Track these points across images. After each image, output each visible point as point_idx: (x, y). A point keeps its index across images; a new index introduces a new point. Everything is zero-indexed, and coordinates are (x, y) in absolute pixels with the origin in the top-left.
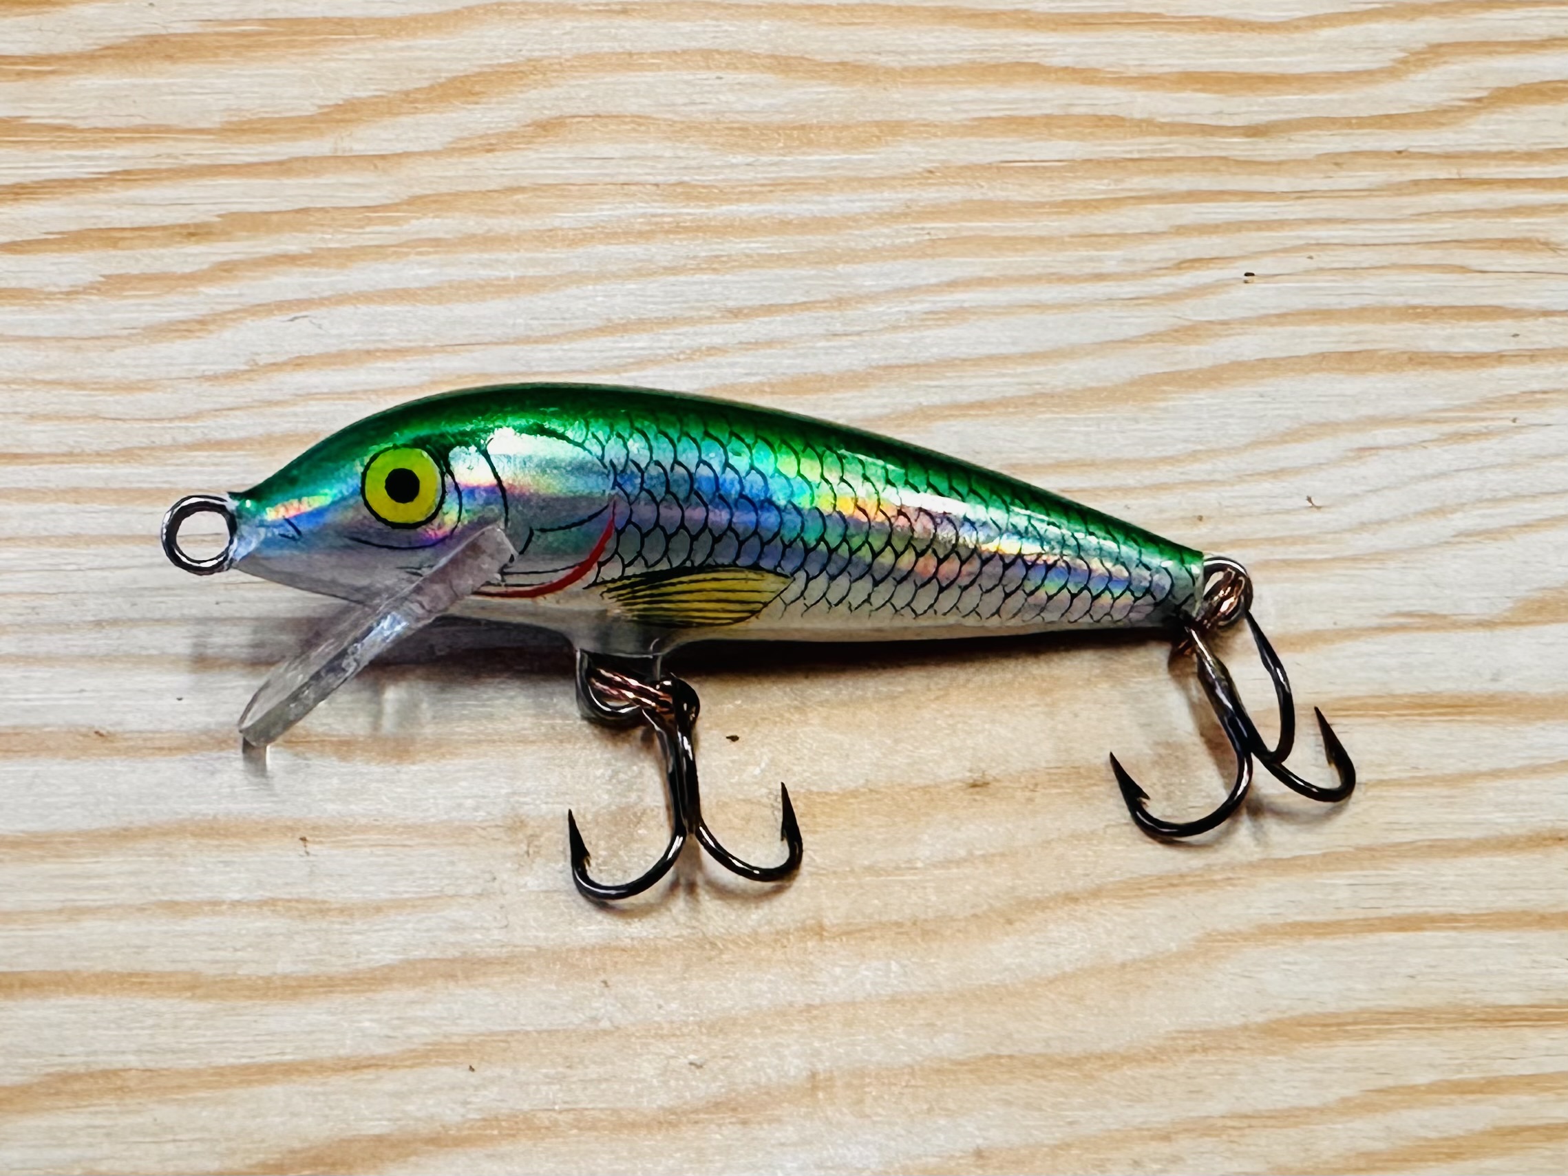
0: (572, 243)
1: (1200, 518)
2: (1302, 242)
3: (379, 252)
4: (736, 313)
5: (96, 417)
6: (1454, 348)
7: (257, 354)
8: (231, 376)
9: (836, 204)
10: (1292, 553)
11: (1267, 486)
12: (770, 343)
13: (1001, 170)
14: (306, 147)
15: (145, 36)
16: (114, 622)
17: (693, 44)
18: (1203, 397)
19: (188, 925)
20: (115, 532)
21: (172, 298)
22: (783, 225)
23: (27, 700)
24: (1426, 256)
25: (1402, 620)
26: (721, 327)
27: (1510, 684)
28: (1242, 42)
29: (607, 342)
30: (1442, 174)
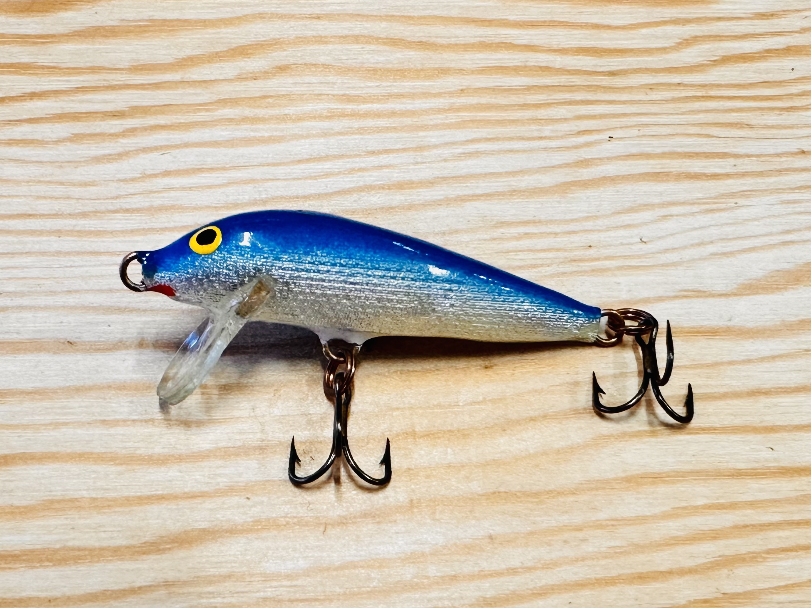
0: (294, 121)
1: (590, 246)
2: (636, 123)
3: (203, 124)
4: (373, 153)
5: (69, 197)
6: (707, 171)
7: (145, 170)
8: (133, 180)
9: (419, 104)
10: (633, 262)
11: (622, 232)
12: (387, 167)
13: (494, 90)
14: (169, 77)
15: (93, 27)
16: (77, 291)
17: (351, 33)
18: (591, 193)
19: (112, 431)
20: (78, 250)
21: (107, 144)
22: (393, 114)
23: (35, 327)
24: (692, 130)
25: (685, 293)
26: (364, 160)
27: (736, 322)
28: (605, 34)
29: (311, 165)
30: (699, 94)
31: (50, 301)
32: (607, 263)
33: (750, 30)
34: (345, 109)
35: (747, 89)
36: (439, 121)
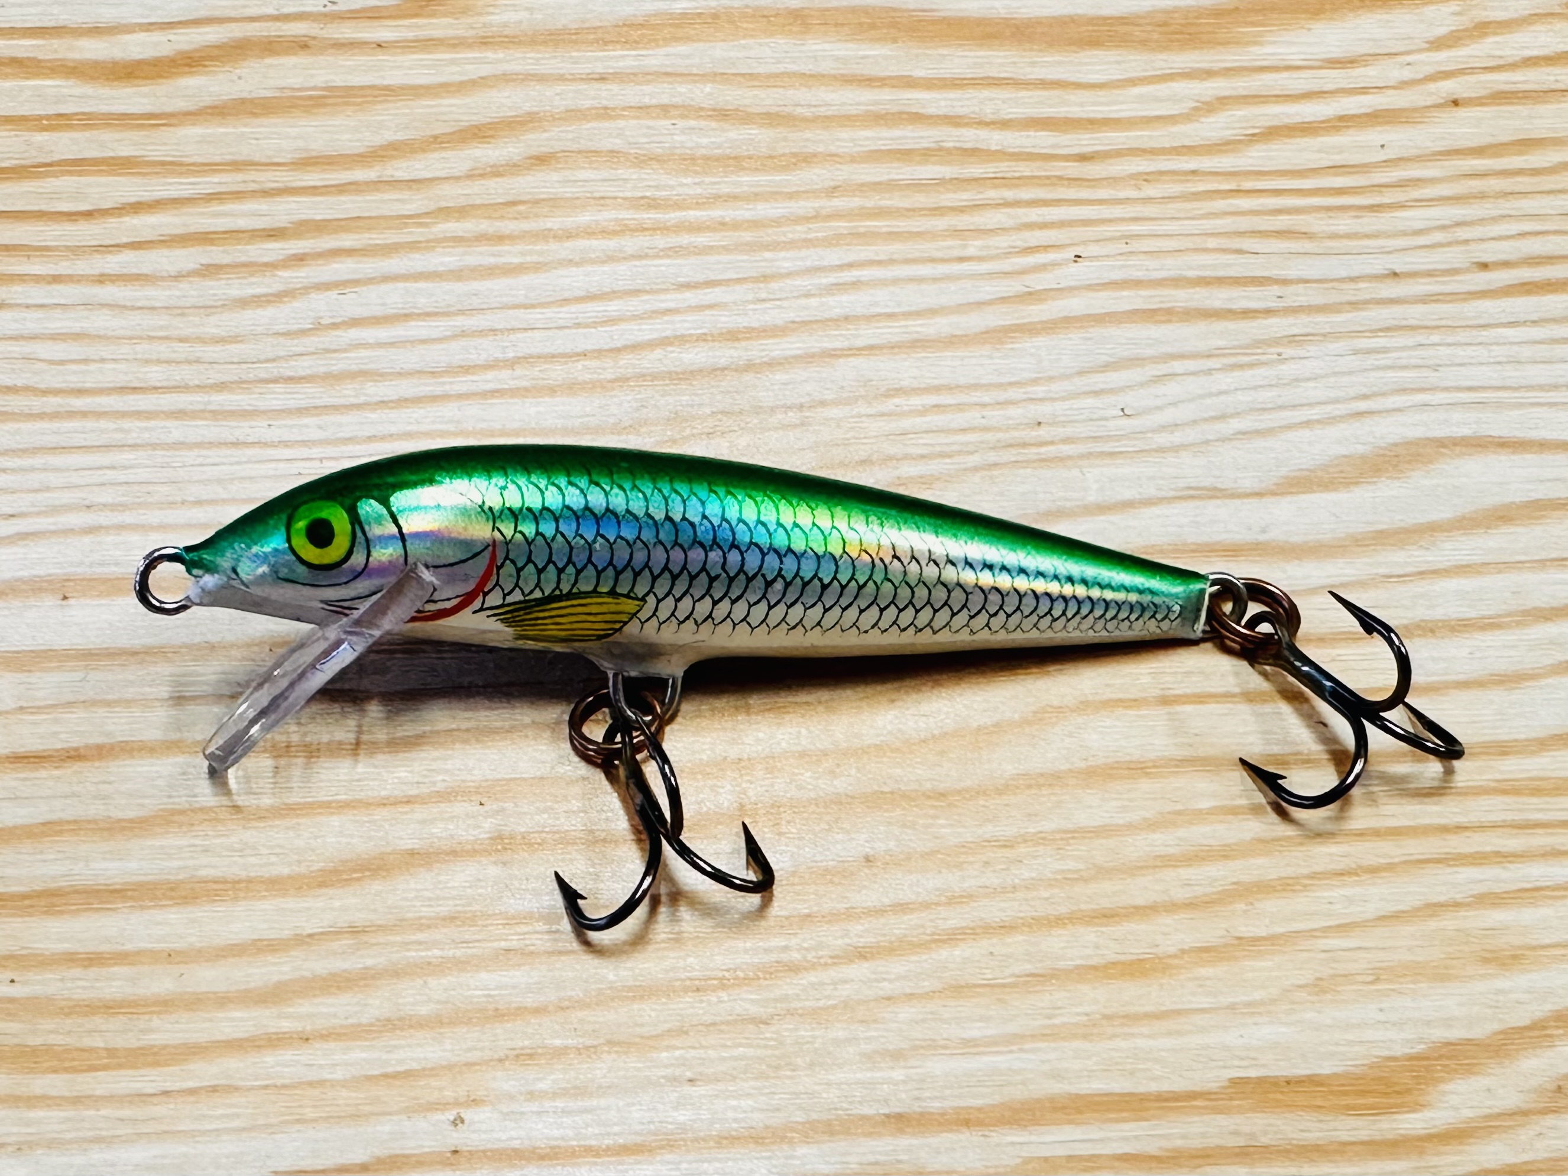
0: (560, 239)
1: (1040, 423)
2: (1119, 234)
3: (414, 246)
4: (687, 286)
5: (198, 361)
6: (1234, 306)
7: (321, 318)
8: (301, 333)
9: (763, 210)
10: (1107, 448)
11: (1090, 401)
12: (711, 307)
13: (888, 186)
14: (359, 175)
15: (235, 99)
17: (654, 102)
18: (1041, 341)
20: (213, 439)
21: (256, 279)
22: (723, 225)
24: (1212, 243)
25: (1192, 492)
26: (673, 296)
27: (1274, 535)
28: (1074, 96)
29: (586, 306)
30: (1226, 187)
32: (1067, 449)
33: (1315, 86)
34: (643, 219)
35: (1306, 177)
36: (796, 236)
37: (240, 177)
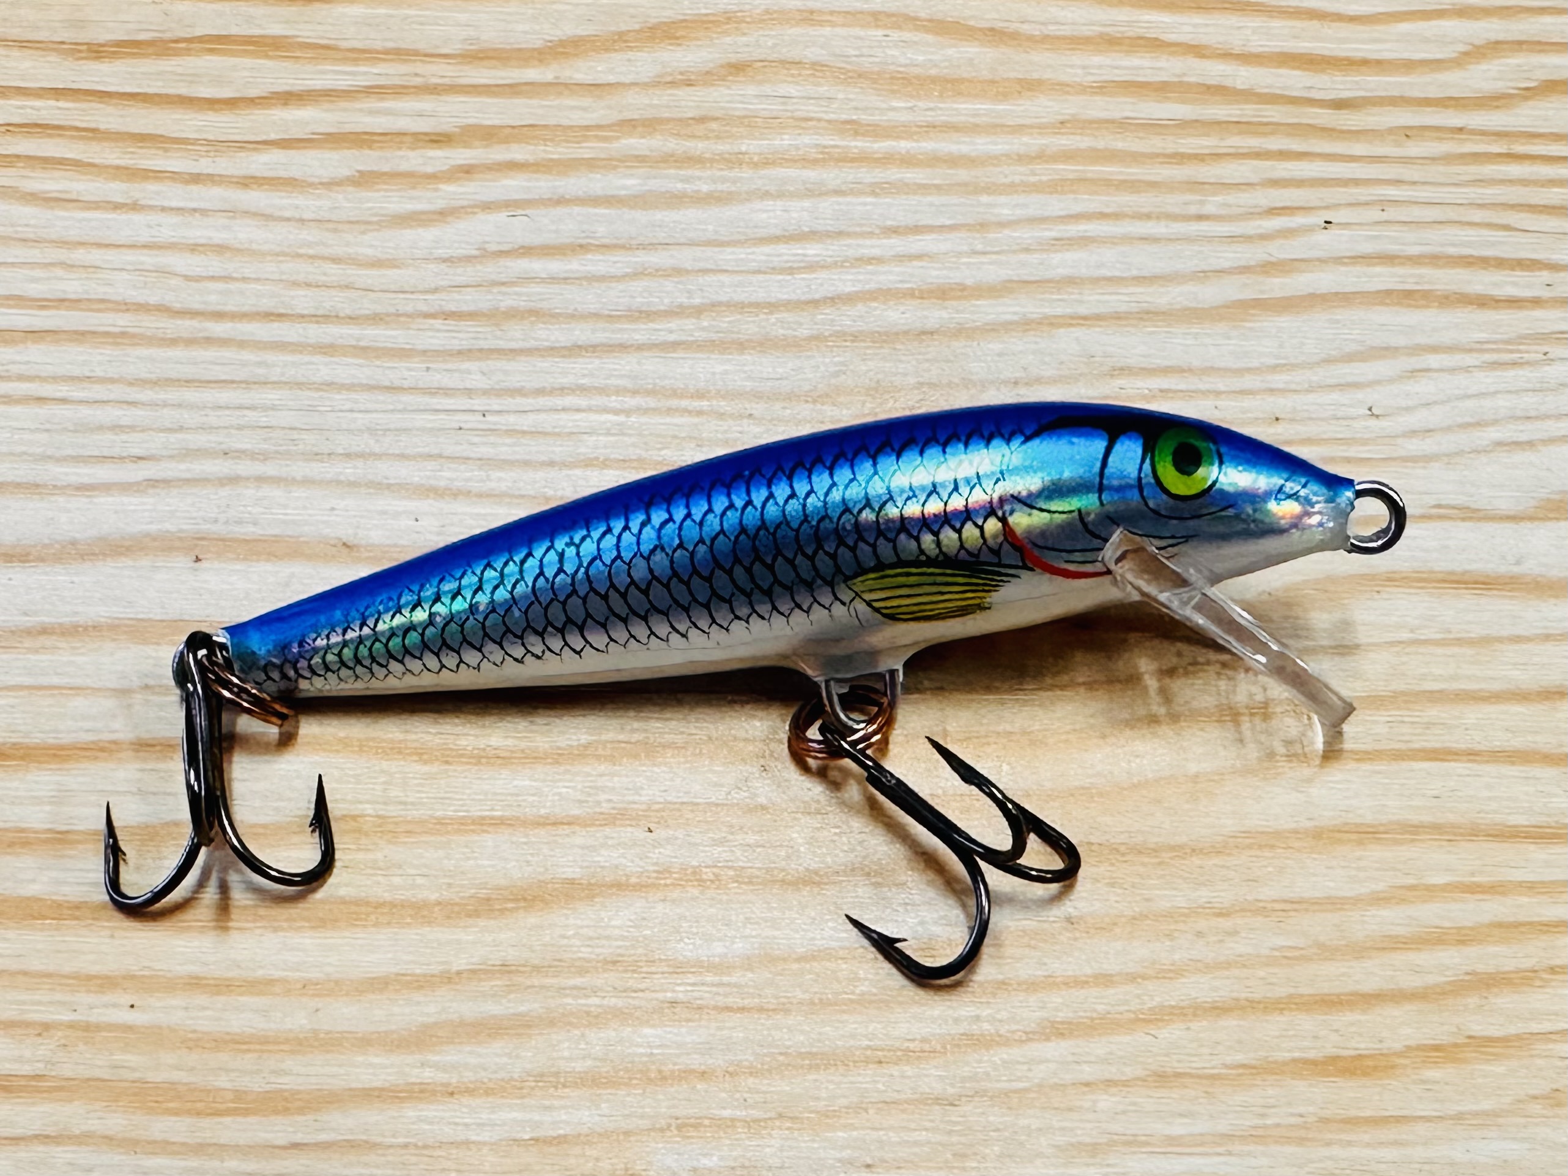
0: (755, 165)
1: (1277, 419)
2: (1374, 198)
3: (591, 164)
4: (894, 231)
5: (350, 287)
6: (1496, 292)
7: (486, 242)
8: (465, 260)
9: (982, 145)
11: (1335, 396)
12: (919, 257)
13: (1122, 125)
14: (533, 74)
16: (361, 455)
17: (865, 7)
18: (1285, 321)
20: (365, 382)
21: (415, 193)
22: (934, 160)
23: (286, 514)
24: (1478, 216)
25: (1442, 511)
26: (879, 242)
27: (1530, 567)
28: (1332, 30)
29: (782, 248)
30: (1495, 148)
31: (315, 469)
34: (847, 147)
36: (1017, 179)
37: (404, 68)
